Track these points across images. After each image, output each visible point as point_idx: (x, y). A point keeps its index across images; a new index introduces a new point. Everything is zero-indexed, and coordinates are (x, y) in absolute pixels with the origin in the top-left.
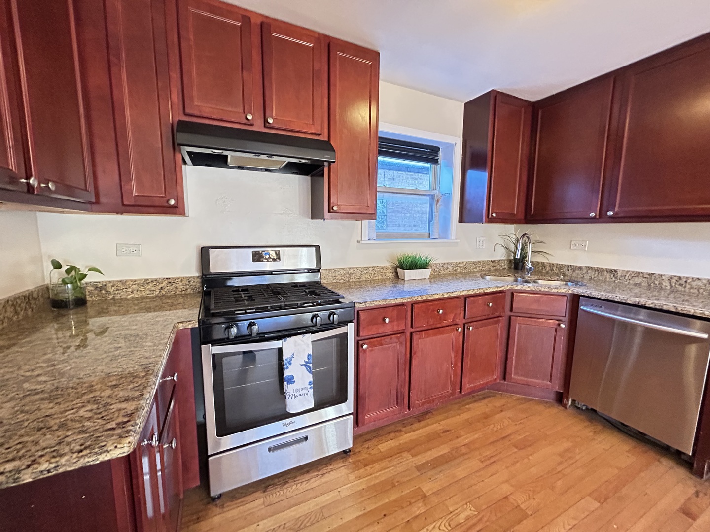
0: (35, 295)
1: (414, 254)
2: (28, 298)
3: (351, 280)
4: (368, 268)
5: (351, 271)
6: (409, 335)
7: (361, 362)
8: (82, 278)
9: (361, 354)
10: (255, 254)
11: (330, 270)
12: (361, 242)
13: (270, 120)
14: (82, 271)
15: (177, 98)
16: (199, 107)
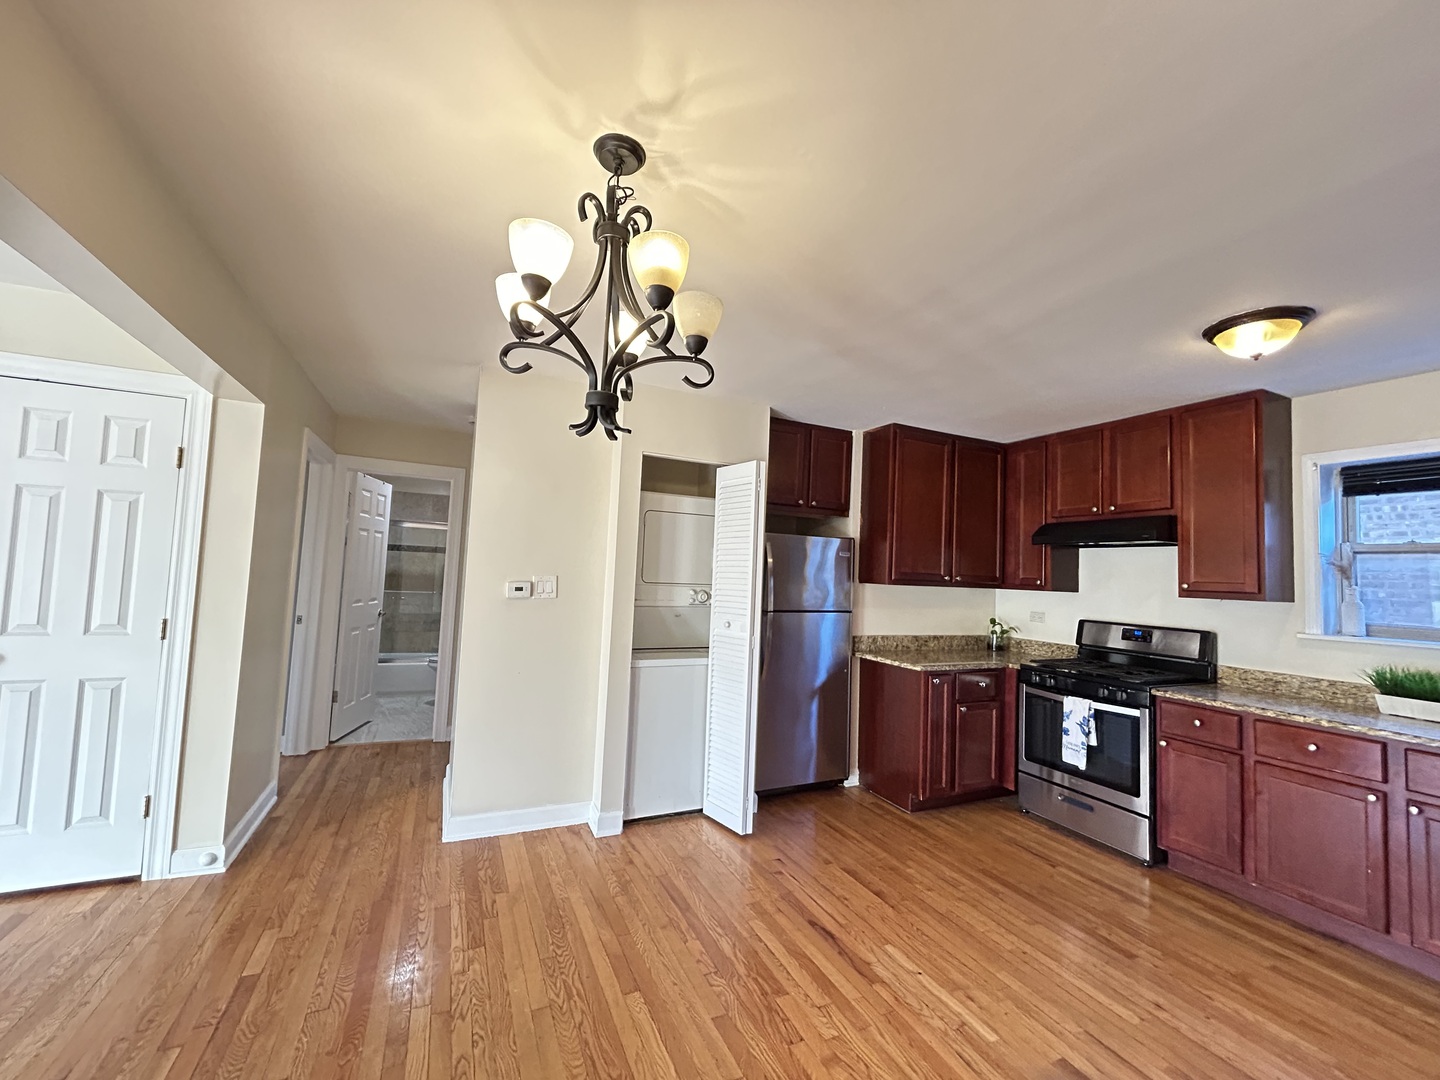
0: (983, 639)
3: (1277, 691)
4: (1318, 681)
6: (1252, 763)
7: (1162, 763)
8: (1003, 632)
9: (1163, 753)
10: (1124, 631)
11: (1236, 669)
12: (1299, 636)
13: (1113, 508)
14: (1005, 628)
15: (1049, 508)
16: (1060, 511)
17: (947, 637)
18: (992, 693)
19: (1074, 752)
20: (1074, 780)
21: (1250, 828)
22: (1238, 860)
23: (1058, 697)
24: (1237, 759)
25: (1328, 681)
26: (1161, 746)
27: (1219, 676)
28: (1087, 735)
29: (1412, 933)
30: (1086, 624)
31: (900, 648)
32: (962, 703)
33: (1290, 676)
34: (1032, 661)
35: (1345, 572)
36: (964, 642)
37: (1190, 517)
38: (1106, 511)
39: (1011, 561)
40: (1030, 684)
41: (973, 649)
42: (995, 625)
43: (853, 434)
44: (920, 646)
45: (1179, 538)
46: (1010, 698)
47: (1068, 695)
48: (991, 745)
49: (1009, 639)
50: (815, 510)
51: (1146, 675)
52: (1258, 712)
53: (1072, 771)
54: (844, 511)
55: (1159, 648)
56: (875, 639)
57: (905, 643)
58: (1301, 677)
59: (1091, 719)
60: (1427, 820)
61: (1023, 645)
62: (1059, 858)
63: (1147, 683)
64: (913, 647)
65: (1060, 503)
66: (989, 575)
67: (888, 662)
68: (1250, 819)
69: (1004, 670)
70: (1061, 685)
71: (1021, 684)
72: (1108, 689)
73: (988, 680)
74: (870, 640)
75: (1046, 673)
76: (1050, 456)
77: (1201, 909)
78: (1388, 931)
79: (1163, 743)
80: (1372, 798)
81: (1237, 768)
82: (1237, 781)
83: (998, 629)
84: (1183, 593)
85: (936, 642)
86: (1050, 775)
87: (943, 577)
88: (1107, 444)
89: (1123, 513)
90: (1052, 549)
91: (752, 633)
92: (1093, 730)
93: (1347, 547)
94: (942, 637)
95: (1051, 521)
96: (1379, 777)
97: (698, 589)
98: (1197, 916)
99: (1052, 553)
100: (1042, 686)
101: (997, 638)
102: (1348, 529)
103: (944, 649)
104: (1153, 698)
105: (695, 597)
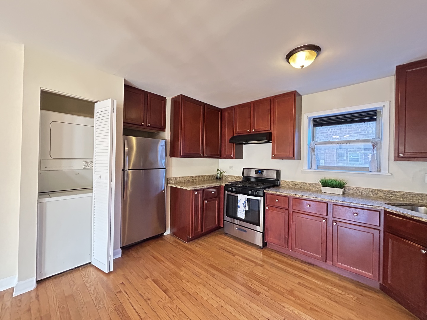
0: (215, 176)
1: (341, 179)
2: (213, 176)
3: (296, 187)
4: (306, 183)
5: (296, 183)
6: (292, 212)
7: (267, 214)
8: (221, 173)
9: (267, 211)
10: (256, 171)
11: (285, 181)
12: (302, 170)
13: (253, 130)
14: (222, 172)
15: (235, 131)
16: (238, 132)
17: (203, 176)
18: (216, 194)
19: (241, 214)
20: (241, 222)
21: (290, 234)
22: (287, 244)
23: (236, 195)
24: (287, 211)
25: (308, 183)
26: (266, 209)
27: (281, 184)
28: (245, 207)
29: (332, 262)
30: (245, 169)
31: (186, 181)
32: (205, 200)
33: (299, 182)
34: (229, 183)
35: (313, 150)
36: (208, 177)
37: (275, 134)
38: (251, 131)
39: (223, 149)
40: (228, 191)
41: (212, 179)
42: (218, 171)
43: (167, 99)
44: (194, 180)
45: (272, 140)
46: (222, 196)
47: (239, 194)
48: (216, 213)
49: (223, 175)
50: (150, 128)
51: (262, 185)
52: (294, 196)
53: (240, 219)
54: (163, 129)
55: (265, 176)
56: (176, 178)
57: (188, 179)
58: (302, 183)
59: (246, 202)
60: (338, 226)
61: (227, 177)
62: (236, 252)
63: (263, 188)
64: (191, 180)
65: (238, 129)
66: (216, 154)
67: (179, 187)
68: (290, 230)
69: (220, 186)
70: (238, 191)
71: (225, 191)
72: (251, 191)
73: (215, 190)
74: (174, 179)
75: (233, 186)
76: (235, 113)
77: (277, 262)
78: (326, 261)
79: (267, 208)
80: (324, 221)
81: (287, 214)
82: (287, 219)
83: (219, 172)
84: (273, 158)
85: (199, 178)
86: (234, 221)
87: (200, 154)
88: (252, 109)
89: (256, 132)
90: (236, 145)
91: (111, 180)
92: (247, 205)
93: (313, 143)
94: (201, 176)
95: (235, 135)
96: (326, 214)
97: (88, 161)
98: (276, 266)
99: (235, 146)
100: (232, 191)
101: (219, 175)
102: (313, 137)
103: (202, 180)
104: (264, 193)
105: (86, 165)
